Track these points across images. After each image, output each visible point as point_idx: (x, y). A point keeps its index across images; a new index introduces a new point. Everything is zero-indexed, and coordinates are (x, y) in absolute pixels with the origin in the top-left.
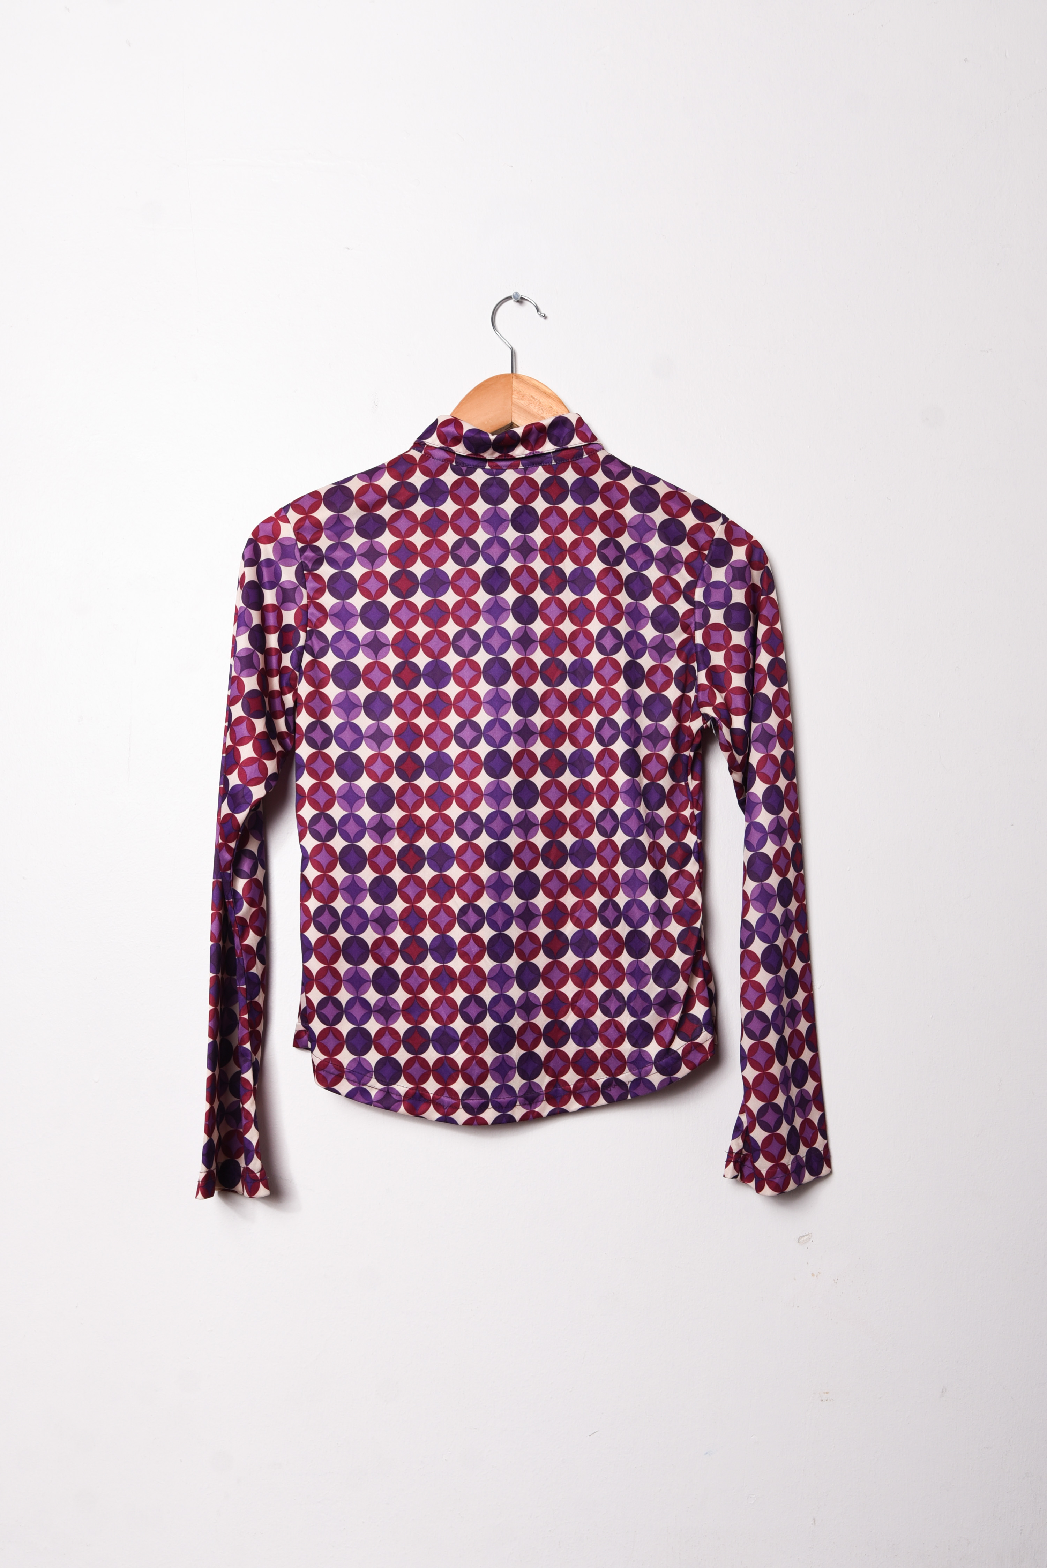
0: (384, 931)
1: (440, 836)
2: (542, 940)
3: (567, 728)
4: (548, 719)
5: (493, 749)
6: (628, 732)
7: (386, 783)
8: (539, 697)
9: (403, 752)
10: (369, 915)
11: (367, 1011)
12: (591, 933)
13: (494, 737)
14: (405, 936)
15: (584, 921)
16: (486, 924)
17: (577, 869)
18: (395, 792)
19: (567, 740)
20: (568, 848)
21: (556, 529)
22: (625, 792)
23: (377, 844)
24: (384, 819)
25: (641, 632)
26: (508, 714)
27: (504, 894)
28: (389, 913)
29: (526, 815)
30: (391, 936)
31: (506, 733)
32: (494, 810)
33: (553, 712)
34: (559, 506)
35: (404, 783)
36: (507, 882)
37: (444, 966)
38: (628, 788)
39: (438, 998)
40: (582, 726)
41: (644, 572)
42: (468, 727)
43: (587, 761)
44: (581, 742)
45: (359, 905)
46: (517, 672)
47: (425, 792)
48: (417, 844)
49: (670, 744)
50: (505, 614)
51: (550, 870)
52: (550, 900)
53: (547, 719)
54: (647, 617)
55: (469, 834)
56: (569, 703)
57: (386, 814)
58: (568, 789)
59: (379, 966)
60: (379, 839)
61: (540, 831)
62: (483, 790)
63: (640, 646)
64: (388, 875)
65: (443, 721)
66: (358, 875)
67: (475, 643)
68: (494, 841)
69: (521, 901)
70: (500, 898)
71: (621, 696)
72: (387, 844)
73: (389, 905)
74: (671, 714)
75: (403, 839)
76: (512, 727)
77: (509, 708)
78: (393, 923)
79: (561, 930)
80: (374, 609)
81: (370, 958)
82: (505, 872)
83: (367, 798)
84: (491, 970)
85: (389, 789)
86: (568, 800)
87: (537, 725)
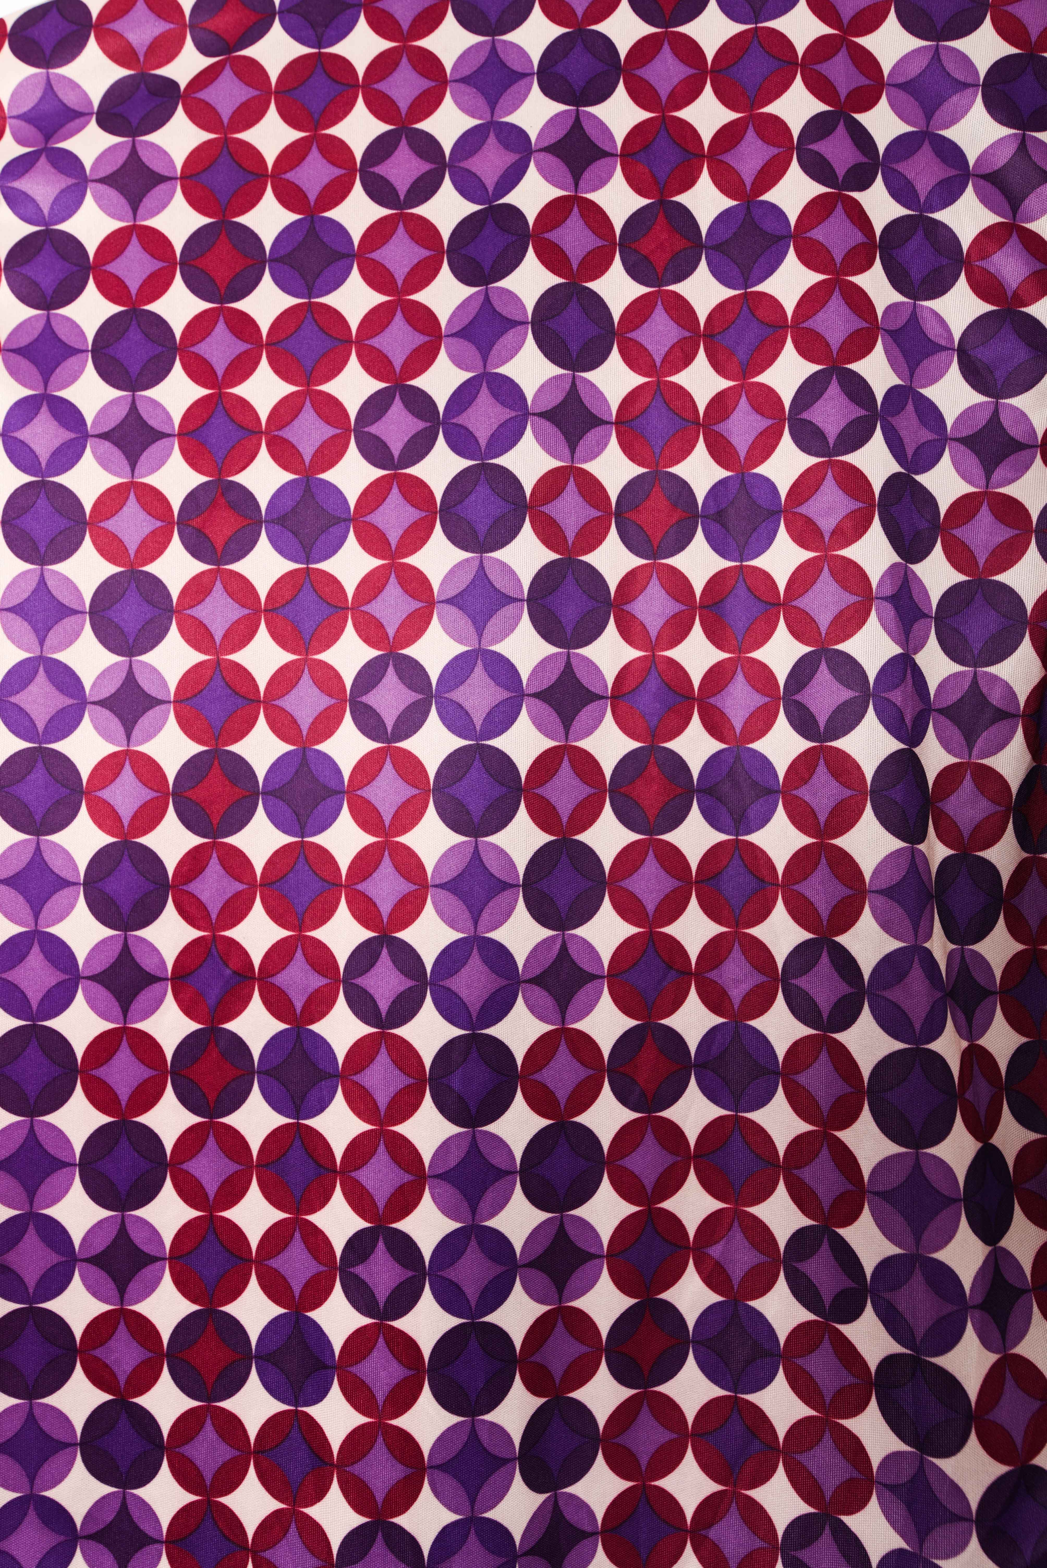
0: (122, 1290)
1: (299, 1005)
2: (604, 1331)
3: (696, 684)
4: (637, 654)
5: (462, 743)
6: (897, 697)
7: (144, 840)
8: (613, 588)
9: (198, 748)
10: (77, 1242)
11: (62, 1538)
12: (759, 1318)
13: (467, 705)
14: (186, 1307)
15: (737, 1273)
16: (427, 1294)
17: (716, 1112)
18: (171, 867)
19: (696, 718)
20: (693, 1047)
21: (672, 95)
22: (888, 893)
23: (109, 1026)
24: (132, 949)
25: (928, 392)
26: (512, 636)
27: (489, 1196)
28: (138, 1237)
29: (564, 948)
30: (143, 1308)
31: (506, 695)
32: (461, 935)
33: (653, 633)
34: (682, 29)
35: (197, 840)
36: (497, 1161)
37: (296, 1411)
38: (897, 878)
39: (276, 1514)
40: (740, 678)
41: (938, 216)
42: (391, 677)
43: (755, 784)
44: (738, 725)
45: (48, 1212)
46: (546, 509)
47: (259, 870)
48: (231, 1026)
49: (1019, 736)
50: (510, 337)
51: (635, 1115)
52: (634, 1209)
53: (635, 654)
54: (945, 349)
55: (384, 1006)
56: (702, 607)
57: (141, 933)
58: (694, 867)
59: (107, 1397)
60: (117, 1010)
61: (606, 998)
62: (429, 870)
63: (926, 435)
64: (142, 1119)
65: (322, 657)
66: (49, 1118)
67: (421, 425)
68: (457, 1032)
69: (542, 1216)
70: (474, 1211)
71: (874, 581)
72: (140, 1026)
73: (140, 1213)
74: (1027, 641)
75: (189, 1011)
76: (525, 677)
77: (518, 619)
78: (150, 1268)
79: (665, 1296)
80: (135, 335)
81: (79, 1373)
82: (492, 1128)
83: (86, 884)
84: (442, 1441)
85: (152, 859)
86: (694, 902)
87: (605, 672)
